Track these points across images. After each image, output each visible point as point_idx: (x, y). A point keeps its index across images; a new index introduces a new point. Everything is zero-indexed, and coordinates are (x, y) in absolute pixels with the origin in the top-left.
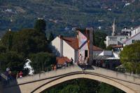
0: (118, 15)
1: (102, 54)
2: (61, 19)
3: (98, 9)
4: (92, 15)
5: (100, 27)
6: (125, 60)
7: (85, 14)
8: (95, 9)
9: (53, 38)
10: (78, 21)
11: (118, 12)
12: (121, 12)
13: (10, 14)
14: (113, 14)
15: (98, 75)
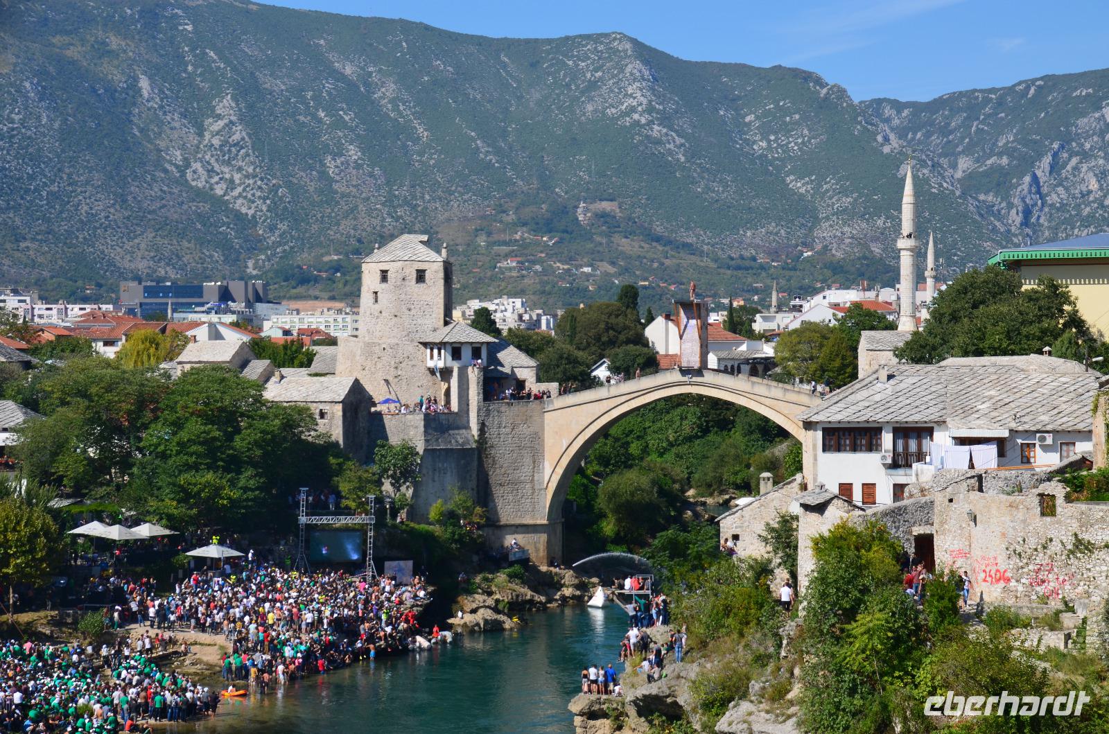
0: (792, 273)
1: (744, 348)
2: (682, 284)
3: (753, 263)
4: (739, 273)
5: (756, 298)
6: (784, 359)
7: (729, 272)
8: (747, 263)
9: (651, 319)
10: (713, 285)
11: (790, 269)
12: (794, 269)
13: (588, 276)
14: (781, 272)
15: (733, 391)
